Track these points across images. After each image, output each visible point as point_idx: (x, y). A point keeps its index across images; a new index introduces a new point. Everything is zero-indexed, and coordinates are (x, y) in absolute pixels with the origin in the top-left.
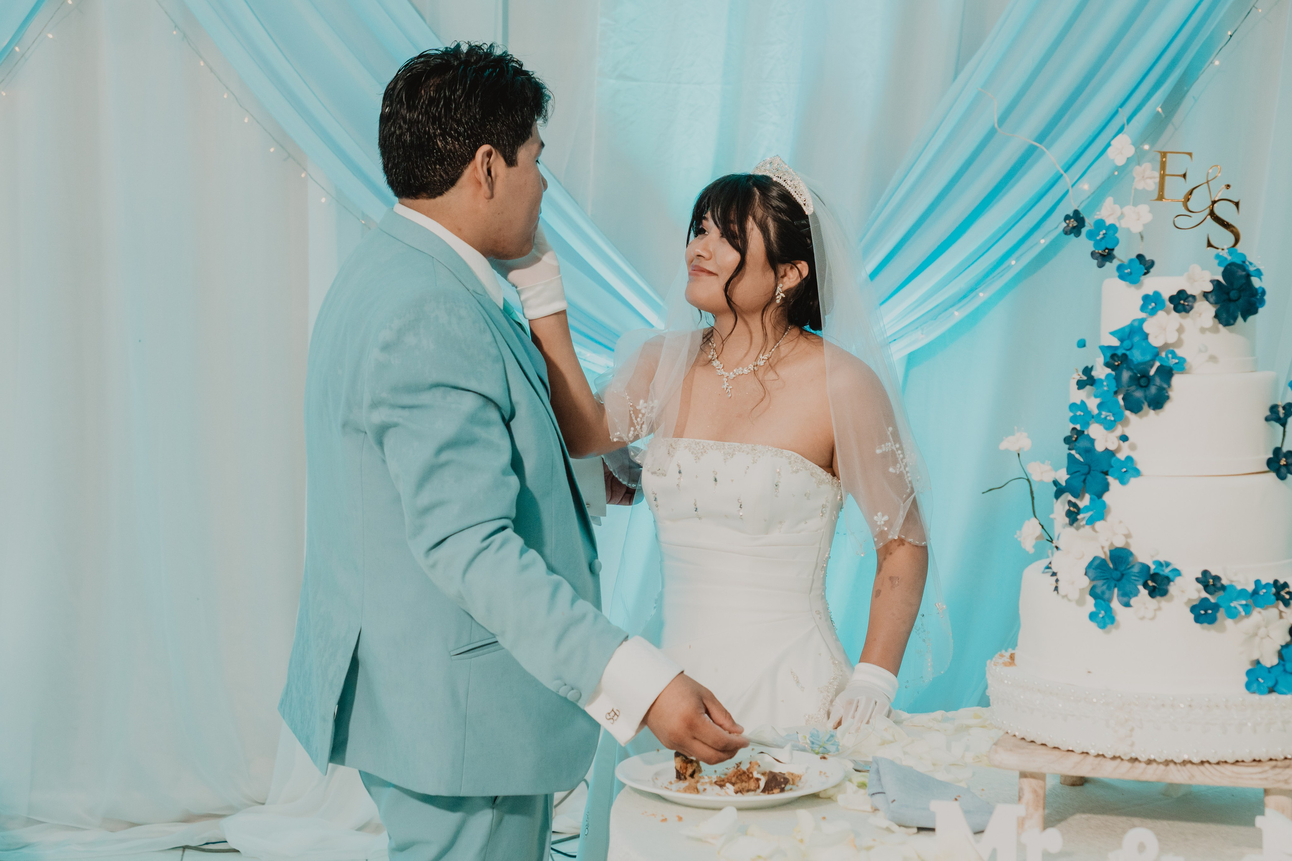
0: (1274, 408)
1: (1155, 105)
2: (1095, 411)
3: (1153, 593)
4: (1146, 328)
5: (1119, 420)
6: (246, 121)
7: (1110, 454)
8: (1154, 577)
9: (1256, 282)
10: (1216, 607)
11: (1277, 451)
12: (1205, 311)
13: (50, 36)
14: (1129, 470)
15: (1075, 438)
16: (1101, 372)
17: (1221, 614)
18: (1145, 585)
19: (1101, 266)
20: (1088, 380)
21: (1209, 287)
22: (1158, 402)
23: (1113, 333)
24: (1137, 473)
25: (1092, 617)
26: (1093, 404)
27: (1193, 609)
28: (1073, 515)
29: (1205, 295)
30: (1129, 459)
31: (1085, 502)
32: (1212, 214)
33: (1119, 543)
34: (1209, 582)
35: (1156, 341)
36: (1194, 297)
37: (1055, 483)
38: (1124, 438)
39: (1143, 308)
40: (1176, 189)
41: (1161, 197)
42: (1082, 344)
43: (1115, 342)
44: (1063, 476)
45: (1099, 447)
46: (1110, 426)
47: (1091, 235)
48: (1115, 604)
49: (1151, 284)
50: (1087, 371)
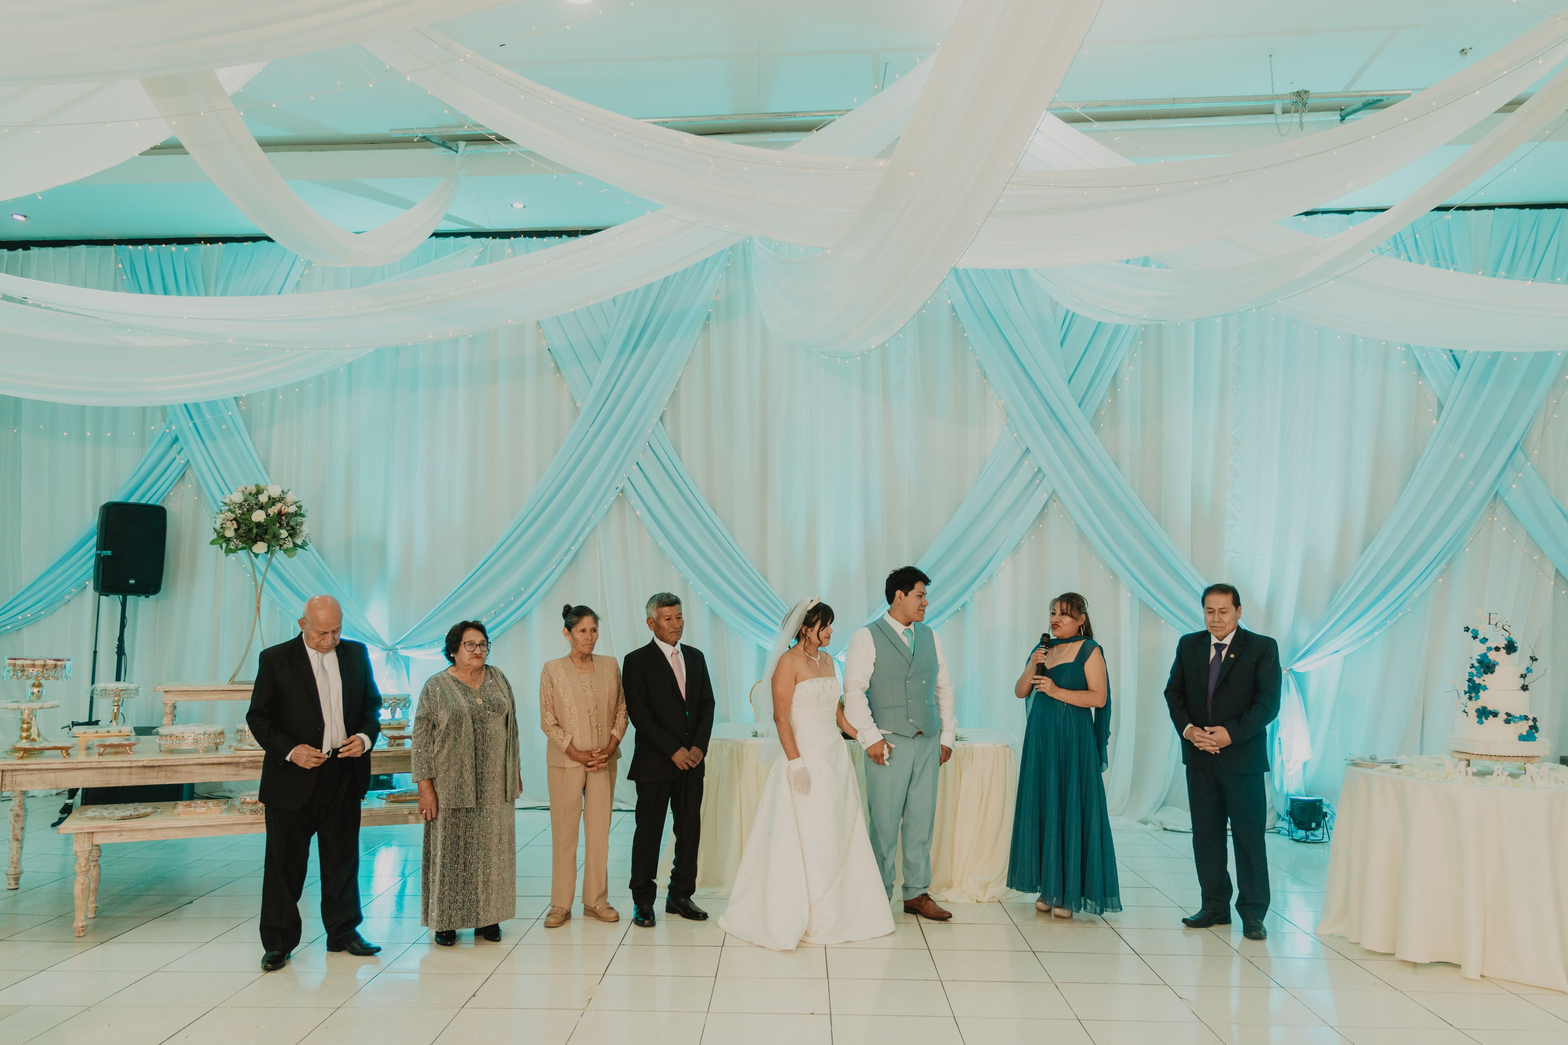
0: (1522, 675)
1: (1443, 565)
2: (1475, 674)
3: (1494, 716)
4: (1488, 655)
5: (1482, 676)
7: (1479, 684)
8: (1494, 713)
9: (1515, 645)
10: (1510, 720)
11: (1523, 685)
12: (1503, 651)
14: (1485, 688)
15: (1470, 680)
16: (1476, 665)
17: (1512, 722)
18: (1492, 715)
19: (1474, 639)
20: (1473, 666)
21: (1504, 646)
22: (1492, 672)
23: (1479, 656)
24: (1487, 689)
25: (1478, 722)
26: (1475, 672)
27: (1504, 721)
28: (1470, 698)
29: (1503, 648)
30: (1485, 685)
31: (1473, 695)
32: (1503, 628)
33: (1484, 705)
34: (1508, 714)
35: (1490, 658)
36: (1500, 648)
37: (1465, 691)
38: (1484, 681)
39: (1487, 650)
40: (1493, 622)
41: (1489, 624)
42: (1471, 658)
43: (1480, 658)
44: (1467, 690)
45: (1477, 682)
46: (1479, 677)
47: (1472, 632)
48: (1483, 719)
49: (1488, 644)
50: (1473, 665)
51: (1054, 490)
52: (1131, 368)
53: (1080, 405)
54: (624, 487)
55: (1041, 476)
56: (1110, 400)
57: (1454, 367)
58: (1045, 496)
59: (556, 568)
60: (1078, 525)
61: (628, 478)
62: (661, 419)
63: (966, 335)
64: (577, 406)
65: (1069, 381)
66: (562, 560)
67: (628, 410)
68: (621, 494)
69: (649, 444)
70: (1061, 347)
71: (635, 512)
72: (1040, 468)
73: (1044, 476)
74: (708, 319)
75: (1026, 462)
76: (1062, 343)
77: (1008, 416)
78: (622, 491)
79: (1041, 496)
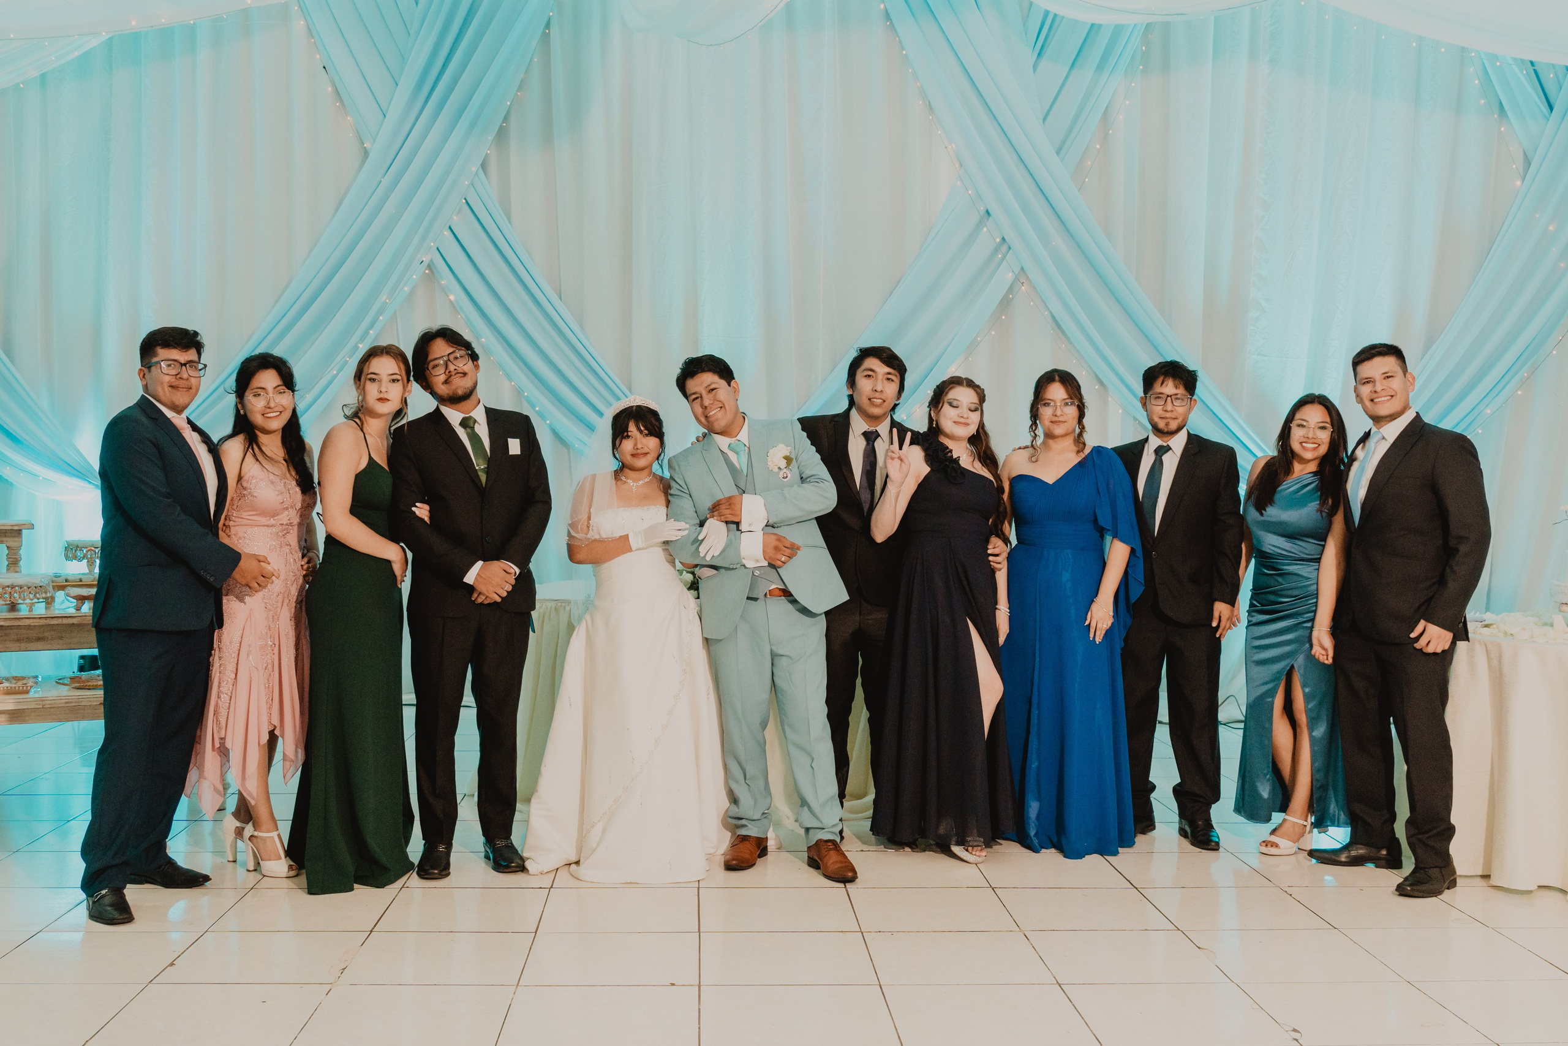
1: (1524, 373)
6: (1084, 373)
13: (993, 333)
51: (1022, 269)
52: (1127, 102)
53: (1058, 153)
54: (431, 260)
55: (1004, 248)
56: (1098, 146)
57: (1545, 109)
58: (1010, 276)
59: (335, 376)
60: (1051, 313)
61: (437, 248)
62: (484, 166)
63: (904, 52)
64: (365, 147)
65: (1044, 120)
66: (347, 362)
67: (436, 153)
68: (427, 271)
69: (467, 202)
70: (1034, 72)
71: (448, 296)
72: (1003, 239)
73: (1010, 248)
74: (548, 25)
75: (985, 229)
76: (1035, 67)
77: (962, 166)
78: (429, 267)
79: (1006, 276)
